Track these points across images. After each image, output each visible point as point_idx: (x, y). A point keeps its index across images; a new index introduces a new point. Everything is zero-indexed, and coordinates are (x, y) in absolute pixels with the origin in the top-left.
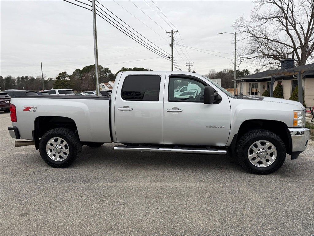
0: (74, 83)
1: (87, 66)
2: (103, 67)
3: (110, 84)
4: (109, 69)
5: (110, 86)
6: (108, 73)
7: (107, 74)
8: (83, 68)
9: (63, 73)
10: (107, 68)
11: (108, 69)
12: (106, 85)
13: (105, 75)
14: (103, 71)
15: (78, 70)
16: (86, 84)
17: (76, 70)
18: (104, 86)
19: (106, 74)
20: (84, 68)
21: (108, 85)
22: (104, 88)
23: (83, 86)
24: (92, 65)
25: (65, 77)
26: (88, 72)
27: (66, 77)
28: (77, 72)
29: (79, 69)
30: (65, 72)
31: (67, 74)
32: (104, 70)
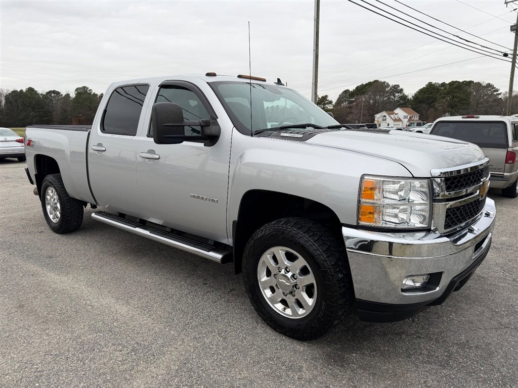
0: (338, 113)
1: (362, 84)
2: (389, 84)
3: (396, 114)
4: (401, 87)
5: (396, 116)
6: (397, 95)
7: (395, 97)
8: (354, 89)
9: (322, 97)
10: (396, 85)
11: (399, 87)
12: (389, 115)
13: (392, 97)
14: (388, 91)
15: (346, 92)
16: (357, 114)
17: (344, 92)
18: (385, 116)
19: (394, 95)
20: (357, 88)
21: (392, 116)
22: (385, 120)
23: (351, 117)
24: (370, 82)
25: (325, 104)
26: (363, 93)
27: (328, 103)
28: (345, 95)
29: (348, 90)
30: (326, 96)
31: (328, 99)
32: (390, 89)
